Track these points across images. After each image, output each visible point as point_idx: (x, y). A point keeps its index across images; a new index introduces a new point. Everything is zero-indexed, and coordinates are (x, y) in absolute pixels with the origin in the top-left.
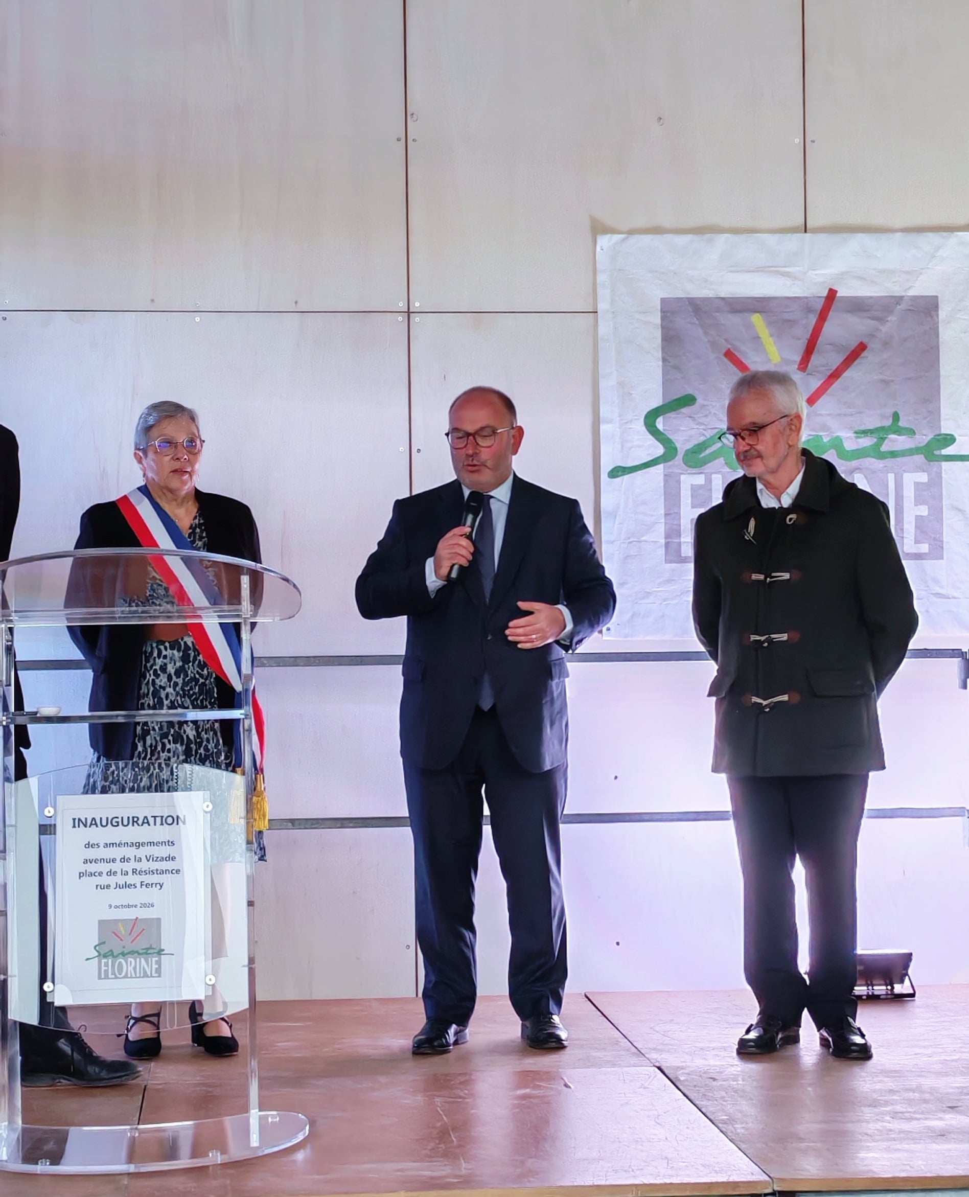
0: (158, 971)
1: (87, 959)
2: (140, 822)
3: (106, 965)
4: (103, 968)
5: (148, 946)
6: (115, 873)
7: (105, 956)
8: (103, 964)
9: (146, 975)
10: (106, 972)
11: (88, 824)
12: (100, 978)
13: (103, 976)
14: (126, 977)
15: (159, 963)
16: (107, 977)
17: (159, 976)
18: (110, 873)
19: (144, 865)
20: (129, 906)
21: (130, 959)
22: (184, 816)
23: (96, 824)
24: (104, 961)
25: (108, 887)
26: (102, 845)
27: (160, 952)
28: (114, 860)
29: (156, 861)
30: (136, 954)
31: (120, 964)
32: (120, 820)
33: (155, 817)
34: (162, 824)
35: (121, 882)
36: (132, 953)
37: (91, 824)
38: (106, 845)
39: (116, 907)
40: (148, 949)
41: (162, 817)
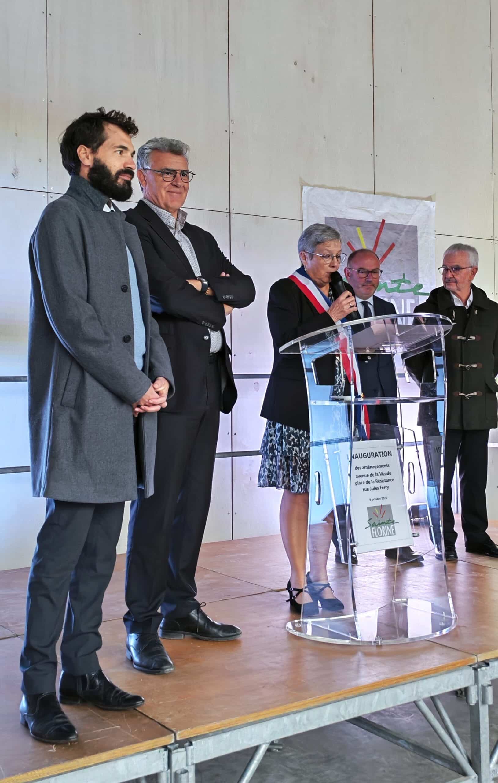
0: (394, 532)
1: (366, 528)
2: (374, 455)
3: (374, 530)
4: (373, 532)
5: (388, 520)
6: (369, 482)
7: (373, 526)
8: (372, 530)
9: (390, 535)
10: (374, 534)
11: (355, 457)
12: (372, 538)
13: (373, 536)
14: (382, 536)
15: (394, 527)
16: (375, 537)
17: (395, 534)
18: (368, 482)
19: (380, 478)
20: (378, 499)
21: (382, 527)
22: (391, 452)
23: (358, 457)
24: (373, 528)
25: (368, 489)
26: (362, 468)
27: (393, 522)
28: (368, 475)
29: (384, 475)
30: (384, 524)
31: (379, 530)
32: (366, 454)
33: (380, 452)
34: (383, 456)
35: (372, 487)
36: (383, 523)
37: (356, 457)
38: (364, 468)
39: (373, 500)
40: (388, 521)
41: (382, 452)
